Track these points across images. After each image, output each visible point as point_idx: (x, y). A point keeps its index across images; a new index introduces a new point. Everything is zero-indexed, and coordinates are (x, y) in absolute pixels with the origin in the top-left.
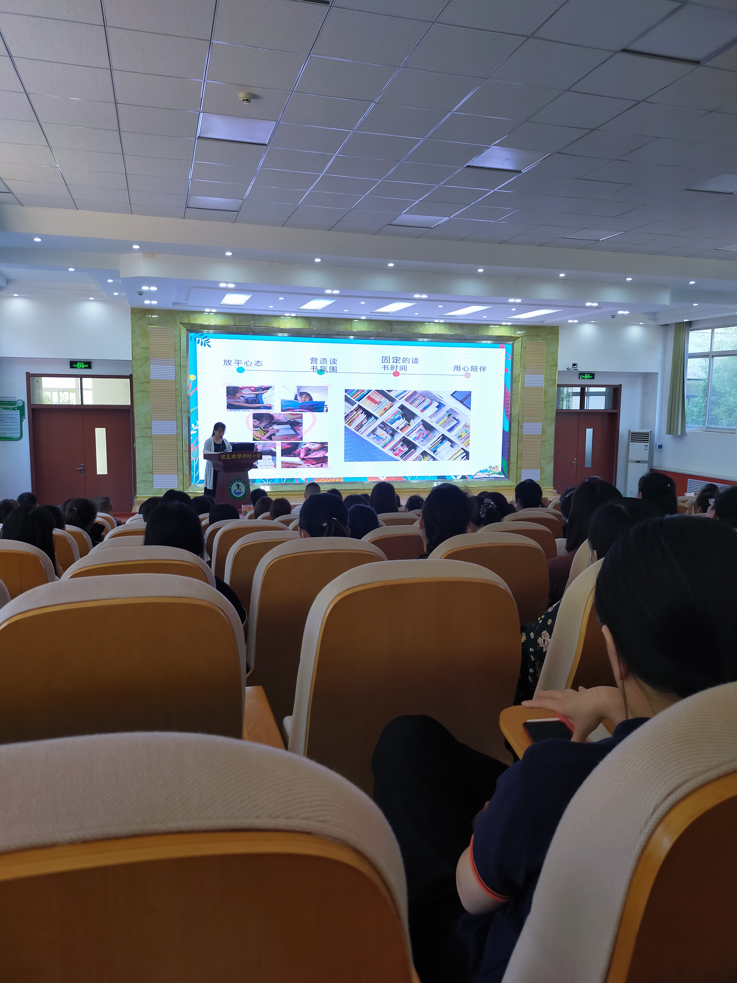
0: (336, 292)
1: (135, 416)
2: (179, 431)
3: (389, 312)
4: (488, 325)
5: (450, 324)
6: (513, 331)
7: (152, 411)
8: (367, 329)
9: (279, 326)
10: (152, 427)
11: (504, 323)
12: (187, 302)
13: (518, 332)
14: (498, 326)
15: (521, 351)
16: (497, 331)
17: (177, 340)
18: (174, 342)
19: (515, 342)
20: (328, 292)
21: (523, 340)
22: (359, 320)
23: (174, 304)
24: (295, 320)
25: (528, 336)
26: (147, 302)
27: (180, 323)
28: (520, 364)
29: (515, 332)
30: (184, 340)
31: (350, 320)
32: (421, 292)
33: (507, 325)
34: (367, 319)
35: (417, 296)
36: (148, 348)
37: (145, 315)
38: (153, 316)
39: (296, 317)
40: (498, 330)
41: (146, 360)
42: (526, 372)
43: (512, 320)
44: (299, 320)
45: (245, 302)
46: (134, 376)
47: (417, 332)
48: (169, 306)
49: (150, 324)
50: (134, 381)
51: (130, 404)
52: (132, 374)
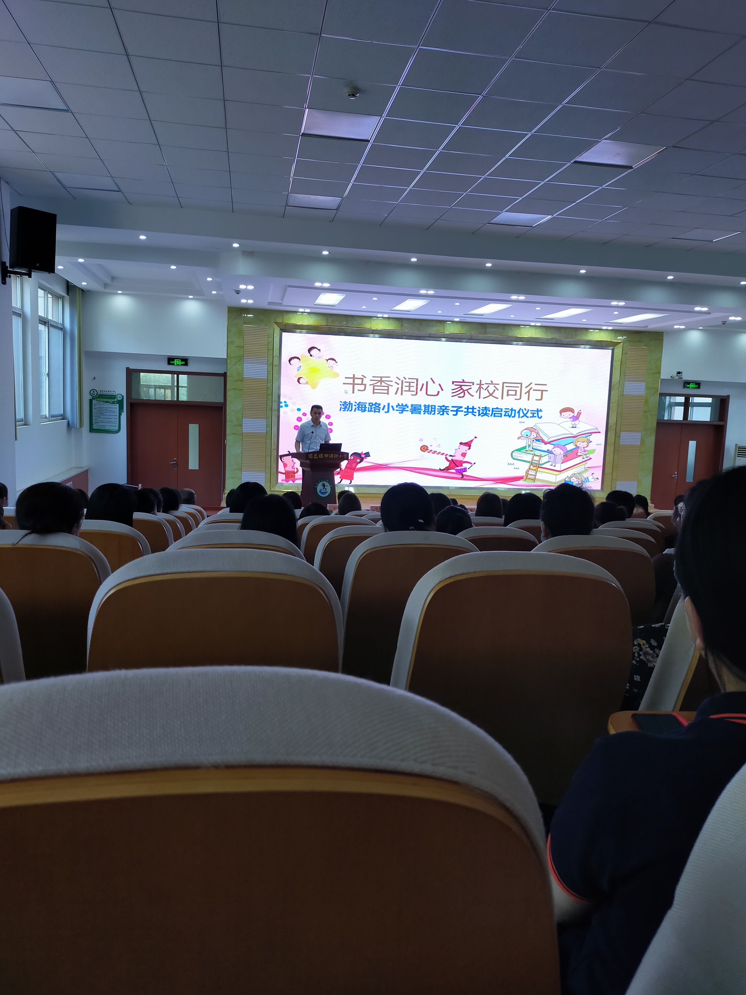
0: (431, 292)
1: (227, 412)
2: (269, 429)
3: (484, 314)
4: (587, 329)
5: (546, 327)
6: (613, 335)
7: (244, 409)
8: (459, 331)
9: (370, 327)
10: (243, 424)
11: (604, 328)
12: (282, 302)
13: (619, 338)
14: (598, 331)
15: (622, 357)
16: (597, 337)
17: (270, 340)
18: (267, 342)
19: (615, 347)
20: (423, 292)
21: (624, 345)
22: (453, 322)
23: (269, 303)
24: (386, 322)
25: (629, 341)
26: (243, 301)
27: (274, 322)
28: (620, 371)
29: (616, 338)
30: (277, 339)
31: (442, 322)
32: (518, 294)
33: (607, 330)
34: (461, 321)
35: (514, 297)
36: (243, 347)
37: (241, 314)
38: (248, 315)
39: (389, 318)
40: (598, 334)
41: (241, 359)
42: (626, 379)
43: (613, 324)
44: (391, 321)
45: (339, 302)
46: (228, 374)
47: (512, 335)
48: (264, 305)
49: (245, 323)
50: (228, 379)
51: (222, 401)
52: (226, 373)
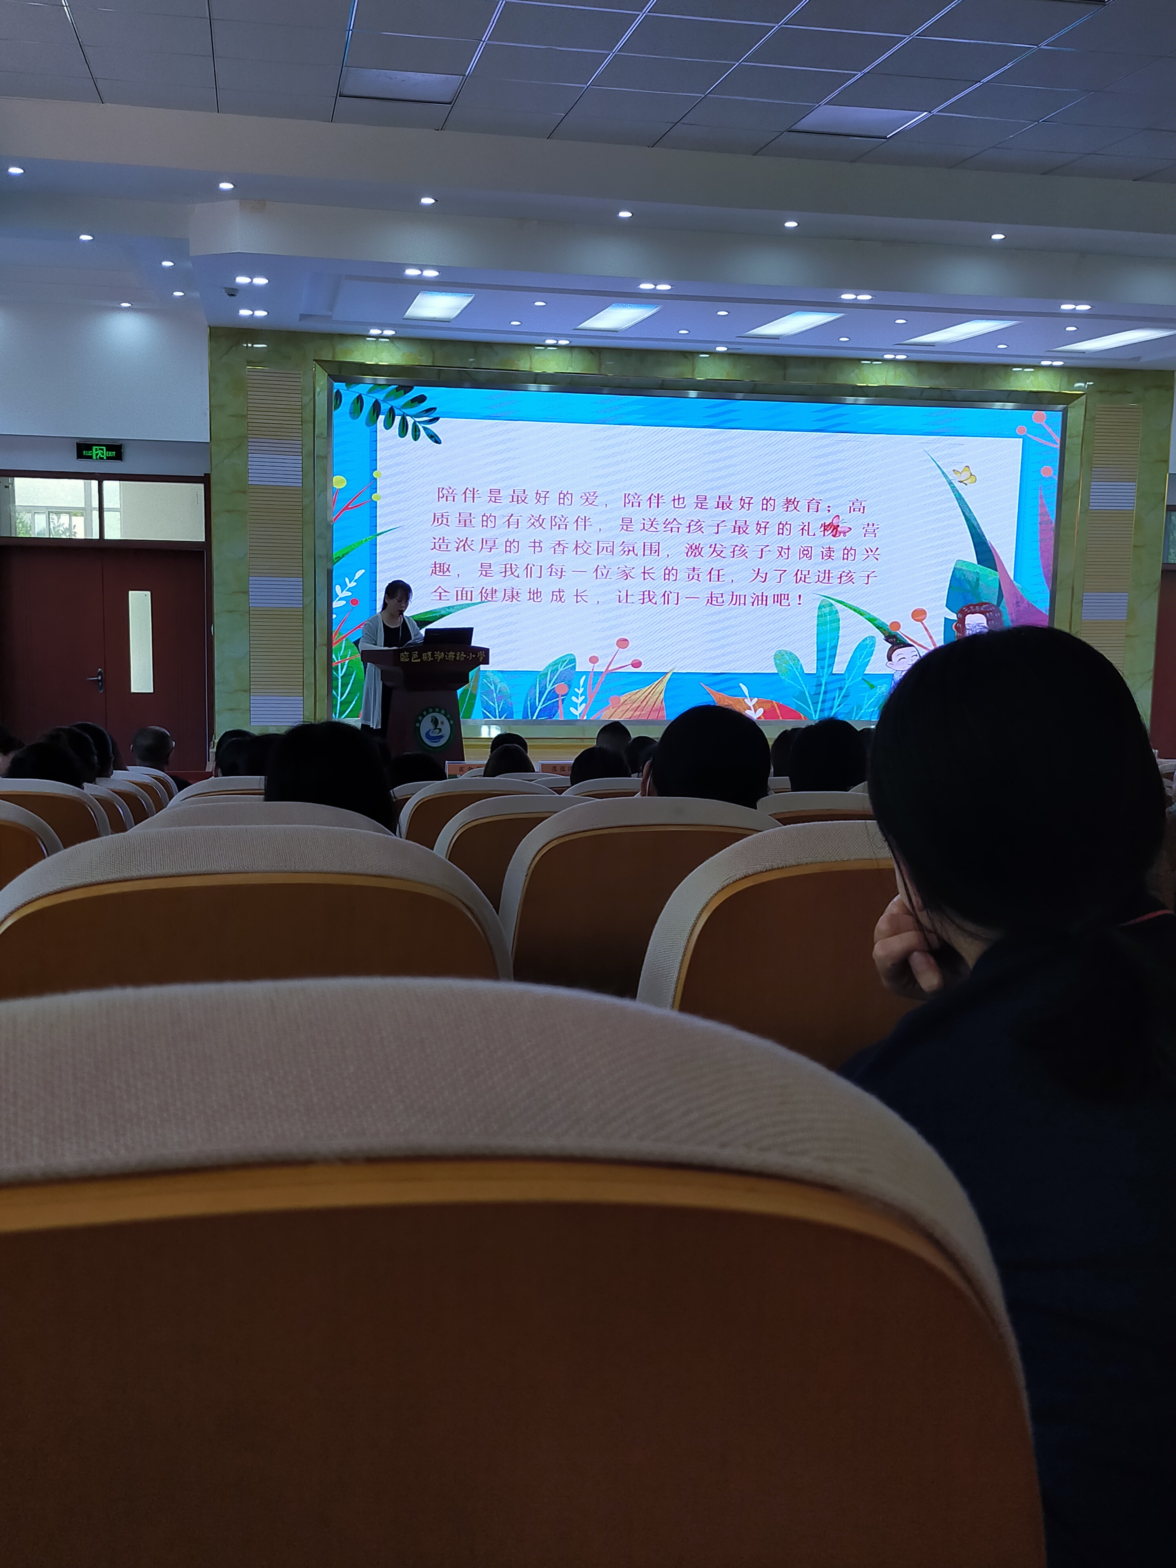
0: (664, 287)
1: (215, 564)
2: (309, 599)
3: (781, 336)
4: (1008, 367)
5: (918, 363)
6: (1065, 379)
7: (251, 556)
8: (728, 374)
9: (531, 368)
10: (250, 590)
11: (1044, 363)
12: (330, 313)
13: (1077, 385)
14: (1033, 370)
15: (1086, 425)
16: (1028, 381)
17: (307, 399)
18: (300, 404)
19: (1069, 406)
20: (646, 286)
21: (1088, 401)
22: (712, 353)
23: (303, 317)
24: (566, 356)
25: (1101, 392)
26: (245, 312)
27: (314, 360)
28: (1080, 457)
29: (1071, 384)
30: (322, 399)
31: (689, 355)
32: (857, 288)
33: (1052, 367)
34: (730, 351)
35: (848, 297)
36: (245, 416)
37: (238, 343)
38: (256, 346)
39: (569, 348)
40: (1032, 377)
41: (241, 442)
42: (1093, 476)
43: (1064, 355)
44: (575, 353)
45: (459, 311)
46: (213, 478)
47: (842, 383)
48: (292, 322)
49: (249, 363)
50: (214, 489)
51: (204, 540)
52: (209, 474)
